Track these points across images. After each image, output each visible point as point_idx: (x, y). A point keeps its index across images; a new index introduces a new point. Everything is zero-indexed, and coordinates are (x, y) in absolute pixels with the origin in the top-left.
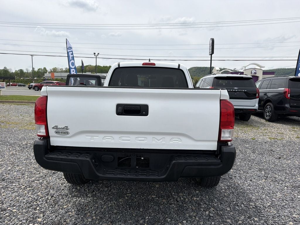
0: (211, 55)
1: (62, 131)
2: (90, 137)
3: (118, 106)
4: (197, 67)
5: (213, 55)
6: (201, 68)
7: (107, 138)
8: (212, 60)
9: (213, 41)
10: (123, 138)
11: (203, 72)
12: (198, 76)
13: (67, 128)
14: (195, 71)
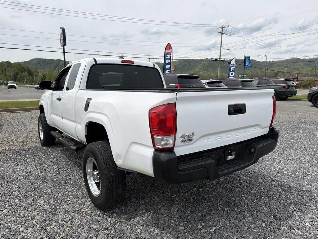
0: (64, 46)
1: (188, 139)
2: (206, 140)
3: (229, 107)
4: (40, 59)
5: (65, 47)
6: (45, 60)
7: (218, 138)
8: (65, 52)
9: (64, 30)
10: (228, 136)
11: (49, 65)
12: (43, 69)
13: (193, 134)
14: (38, 64)
